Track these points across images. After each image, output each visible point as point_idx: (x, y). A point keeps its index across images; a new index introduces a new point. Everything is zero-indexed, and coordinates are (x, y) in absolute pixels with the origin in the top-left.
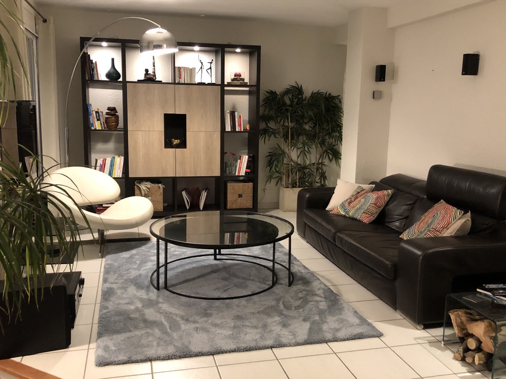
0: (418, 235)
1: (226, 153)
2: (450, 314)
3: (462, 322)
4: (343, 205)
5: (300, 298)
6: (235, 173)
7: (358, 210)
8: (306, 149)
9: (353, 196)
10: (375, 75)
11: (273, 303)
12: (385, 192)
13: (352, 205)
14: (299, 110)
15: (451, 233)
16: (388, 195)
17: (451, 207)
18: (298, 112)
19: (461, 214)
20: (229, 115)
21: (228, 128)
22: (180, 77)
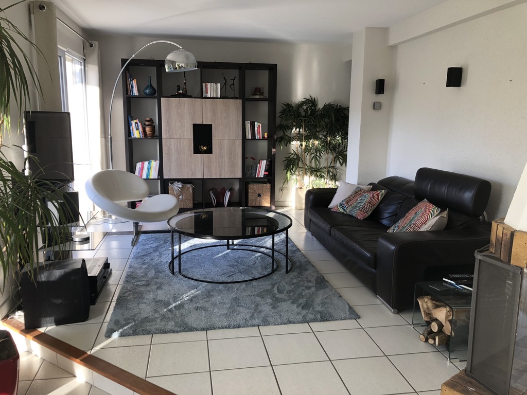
0: (401, 230)
1: (247, 158)
2: (418, 300)
3: (428, 308)
4: (342, 204)
5: (294, 284)
6: (255, 175)
7: (354, 207)
8: (318, 154)
9: (351, 195)
10: (375, 89)
11: (269, 287)
12: (379, 192)
13: (349, 204)
14: (311, 120)
15: (426, 229)
16: (382, 195)
17: (430, 205)
18: (311, 122)
19: (438, 212)
20: (249, 124)
21: (249, 136)
22: (207, 93)
